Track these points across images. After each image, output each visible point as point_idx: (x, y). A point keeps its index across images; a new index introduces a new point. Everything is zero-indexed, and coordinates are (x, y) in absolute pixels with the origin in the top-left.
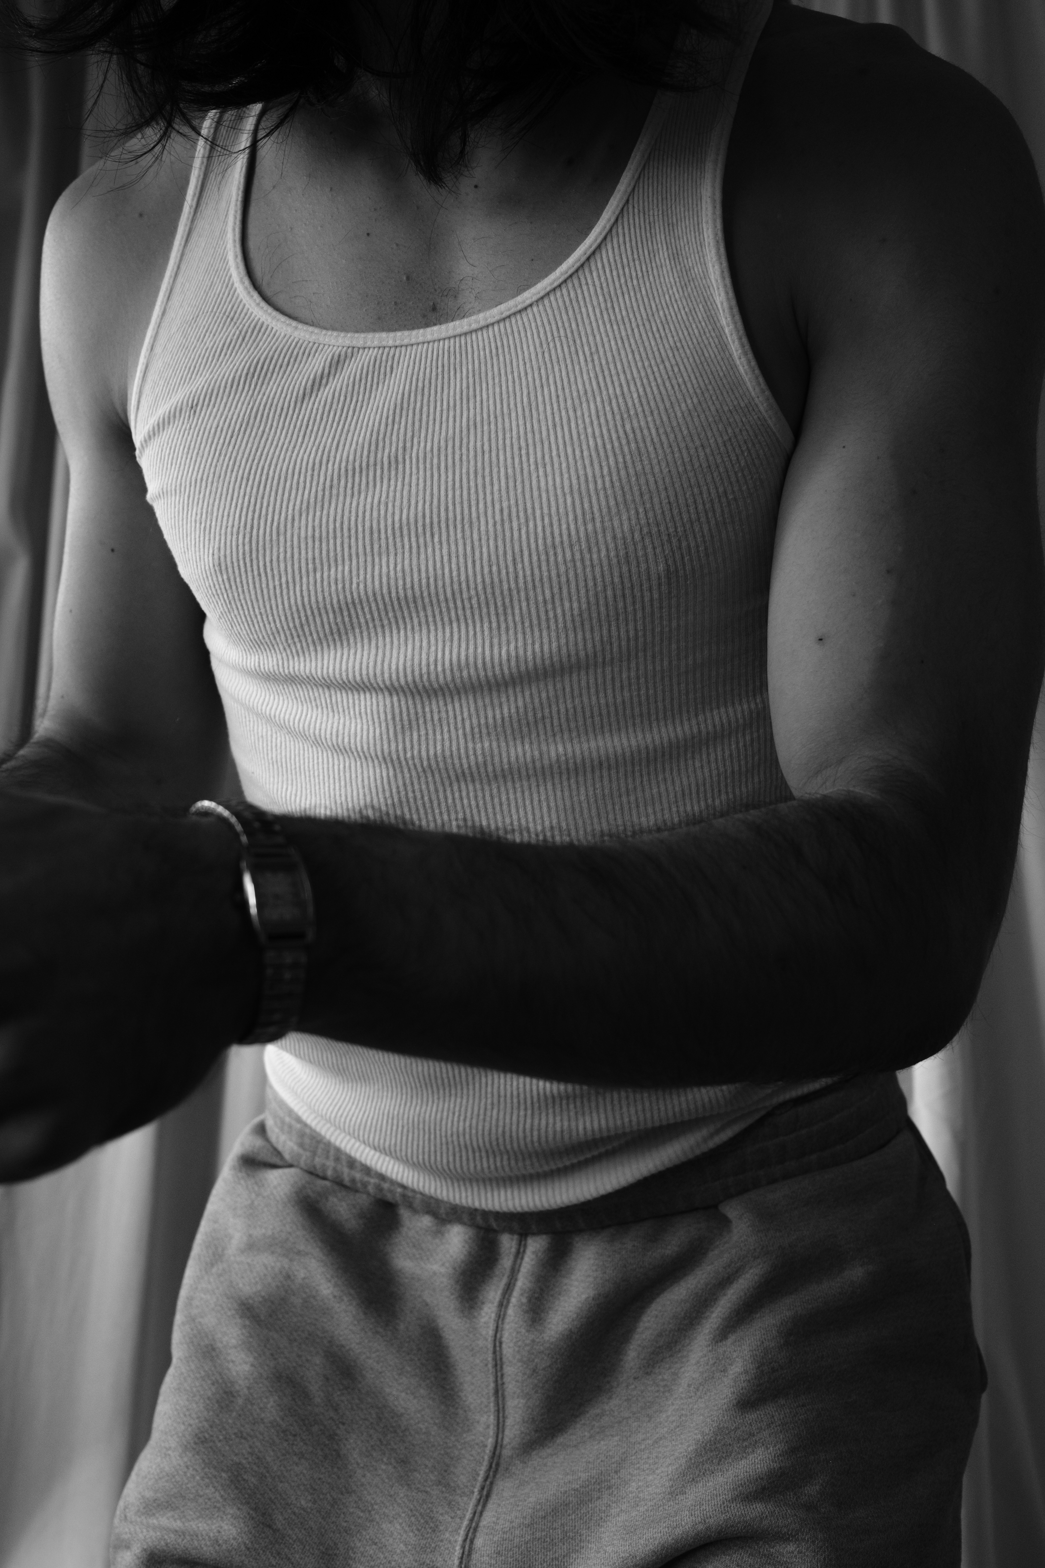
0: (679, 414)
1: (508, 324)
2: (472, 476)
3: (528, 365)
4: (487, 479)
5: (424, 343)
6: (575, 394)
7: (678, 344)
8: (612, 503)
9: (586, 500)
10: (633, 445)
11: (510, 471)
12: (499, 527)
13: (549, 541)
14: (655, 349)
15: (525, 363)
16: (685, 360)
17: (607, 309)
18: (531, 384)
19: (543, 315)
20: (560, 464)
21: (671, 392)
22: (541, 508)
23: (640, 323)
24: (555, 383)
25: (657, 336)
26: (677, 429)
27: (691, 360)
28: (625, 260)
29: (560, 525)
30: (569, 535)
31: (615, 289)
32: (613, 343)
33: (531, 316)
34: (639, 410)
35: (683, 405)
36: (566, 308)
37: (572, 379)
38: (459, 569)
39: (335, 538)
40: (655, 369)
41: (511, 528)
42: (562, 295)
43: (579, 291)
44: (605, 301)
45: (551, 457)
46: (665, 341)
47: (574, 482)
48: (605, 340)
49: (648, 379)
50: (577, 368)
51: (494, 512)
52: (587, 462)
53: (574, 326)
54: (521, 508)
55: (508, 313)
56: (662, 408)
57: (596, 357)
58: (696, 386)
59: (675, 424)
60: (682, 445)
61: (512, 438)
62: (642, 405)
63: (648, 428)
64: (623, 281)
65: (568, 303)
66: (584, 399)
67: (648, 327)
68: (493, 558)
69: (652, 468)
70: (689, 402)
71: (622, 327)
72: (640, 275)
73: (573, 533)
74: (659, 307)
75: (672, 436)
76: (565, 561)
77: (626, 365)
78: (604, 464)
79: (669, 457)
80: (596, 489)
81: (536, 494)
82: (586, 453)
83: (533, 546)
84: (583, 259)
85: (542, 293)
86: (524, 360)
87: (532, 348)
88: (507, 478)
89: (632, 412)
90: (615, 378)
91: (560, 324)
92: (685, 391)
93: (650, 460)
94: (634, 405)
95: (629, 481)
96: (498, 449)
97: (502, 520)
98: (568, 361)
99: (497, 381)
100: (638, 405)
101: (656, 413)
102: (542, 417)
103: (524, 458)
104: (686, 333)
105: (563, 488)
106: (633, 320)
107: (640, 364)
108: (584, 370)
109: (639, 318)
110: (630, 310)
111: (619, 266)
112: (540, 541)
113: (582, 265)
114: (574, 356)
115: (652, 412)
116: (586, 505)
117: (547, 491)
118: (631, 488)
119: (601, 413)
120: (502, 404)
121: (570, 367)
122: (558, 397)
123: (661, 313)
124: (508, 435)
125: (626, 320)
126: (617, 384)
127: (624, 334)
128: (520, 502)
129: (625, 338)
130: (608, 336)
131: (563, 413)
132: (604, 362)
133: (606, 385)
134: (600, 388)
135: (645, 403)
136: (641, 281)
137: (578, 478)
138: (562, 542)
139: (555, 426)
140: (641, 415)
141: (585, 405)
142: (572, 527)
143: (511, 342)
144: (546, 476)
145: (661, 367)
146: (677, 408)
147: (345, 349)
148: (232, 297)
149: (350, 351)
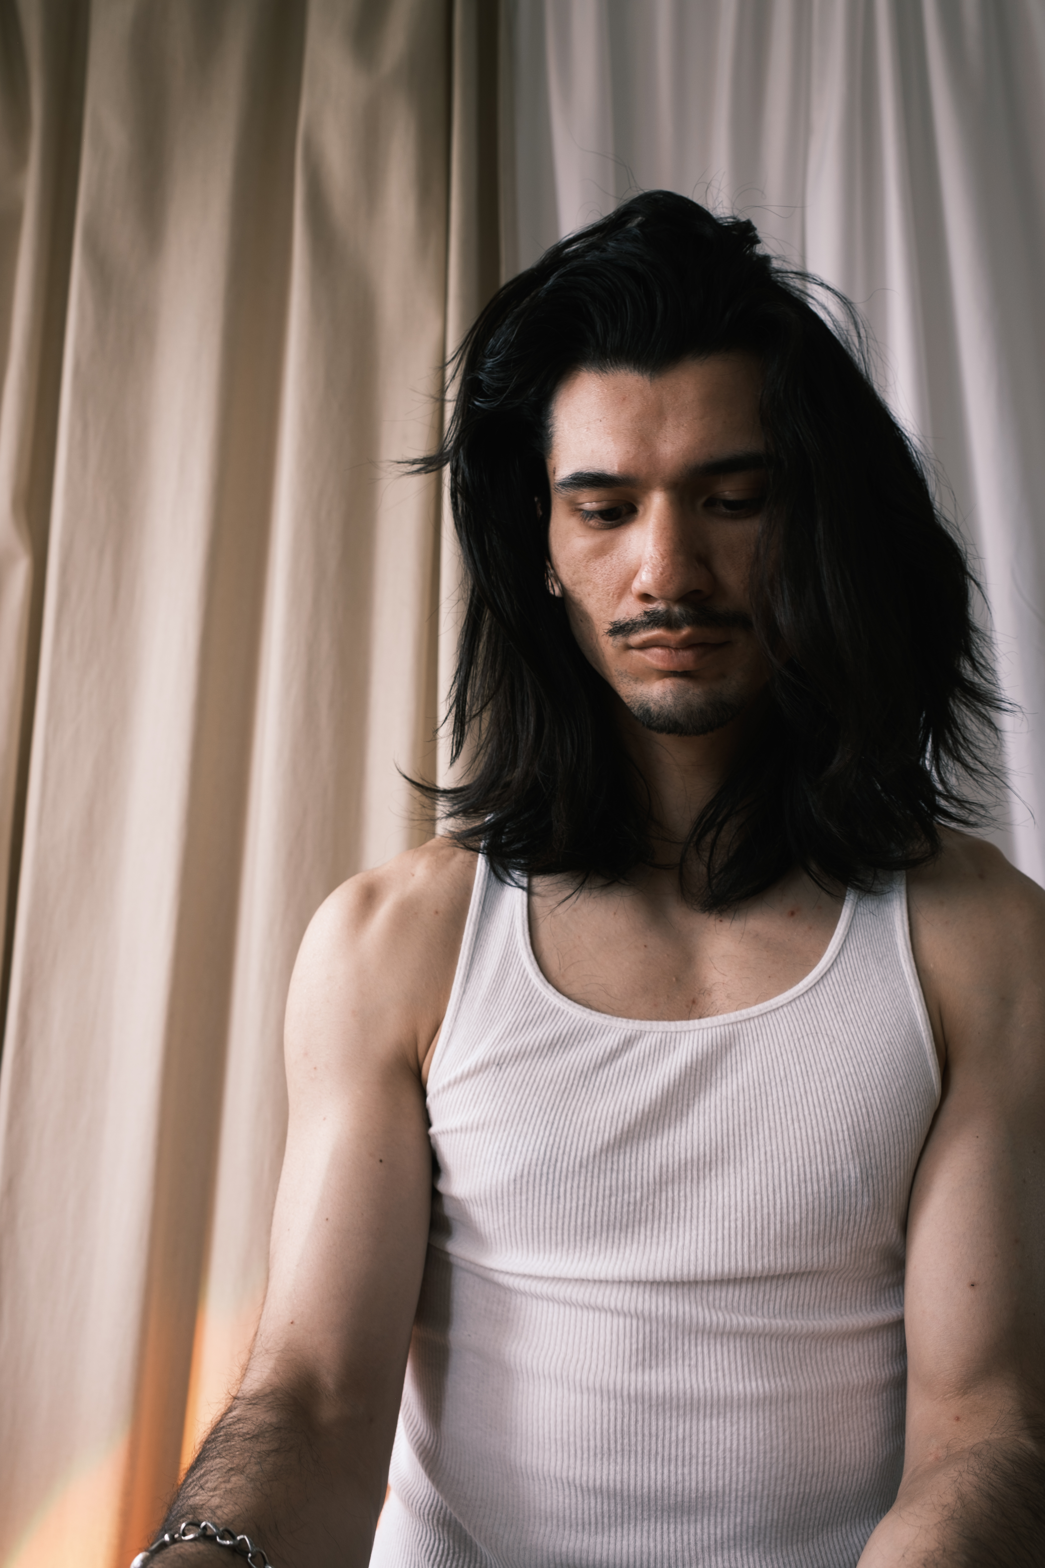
0: (894, 1090)
1: (765, 1019)
2: (742, 1127)
3: (783, 1049)
4: (754, 1130)
5: (699, 1030)
6: (820, 1071)
7: (892, 1040)
8: (849, 1151)
9: (830, 1147)
10: (864, 1110)
11: (772, 1124)
12: (763, 1165)
13: (802, 1176)
14: (876, 1042)
15: (780, 1047)
16: (897, 1052)
17: (839, 1013)
18: (786, 1063)
19: (792, 1014)
20: (811, 1120)
21: (889, 1074)
22: (797, 1152)
23: (864, 1024)
24: (805, 1062)
25: (877, 1033)
26: (893, 1100)
27: (901, 1052)
28: (848, 980)
29: (811, 1165)
30: (817, 1173)
31: (844, 999)
32: (846, 1036)
33: (782, 1014)
34: (868, 1084)
35: (897, 1084)
36: (809, 1010)
37: (817, 1060)
38: (730, 1196)
39: (630, 1171)
40: (877, 1056)
41: (773, 1167)
42: (805, 1001)
43: (817, 999)
44: (837, 1007)
45: (804, 1115)
46: (882, 1037)
47: (822, 1134)
48: (840, 1034)
49: (873, 1063)
50: (820, 1052)
51: (759, 1154)
52: (832, 1120)
53: (815, 1023)
54: (781, 1152)
55: (766, 1011)
56: (883, 1084)
57: (834, 1046)
58: (904, 1071)
59: (891, 1096)
60: (896, 1112)
61: (773, 1100)
62: (869, 1081)
63: (874, 1098)
64: (848, 994)
65: (810, 1006)
66: (827, 1075)
67: (870, 1026)
68: (758, 1188)
69: (876, 1128)
70: (900, 1081)
71: (851, 1026)
72: (860, 991)
73: (820, 1171)
74: (877, 1013)
75: (890, 1106)
76: (813, 1193)
77: (856, 1052)
78: (844, 1122)
79: (888, 1120)
80: (838, 1140)
81: (792, 1141)
82: (830, 1114)
83: (789, 1180)
84: (819, 977)
85: (791, 999)
86: (779, 1044)
87: (785, 1037)
88: (770, 1129)
89: (862, 1086)
90: (849, 1061)
91: (805, 1021)
92: (897, 1074)
93: (875, 1121)
94: (864, 1081)
95: (861, 1135)
96: (762, 1107)
97: (766, 1160)
98: (814, 1047)
99: (759, 1058)
100: (866, 1081)
101: (879, 1088)
102: (796, 1086)
103: (783, 1115)
104: (897, 1033)
105: (813, 1138)
106: (859, 1021)
107: (866, 1052)
108: (826, 1054)
109: (863, 1020)
110: (856, 1014)
111: (845, 983)
112: (795, 1178)
113: (818, 982)
114: (817, 1044)
115: (876, 1087)
116: (831, 1152)
117: (801, 1140)
118: (862, 1141)
119: (841, 1085)
120: (764, 1075)
121: (815, 1051)
122: (807, 1072)
123: (878, 1017)
124: (770, 1098)
125: (854, 1021)
126: (851, 1065)
127: (853, 1030)
128: (780, 1147)
129: (854, 1033)
130: (841, 1031)
131: (812, 1084)
132: (840, 1049)
133: (843, 1065)
134: (838, 1067)
135: (871, 1080)
136: (862, 995)
137: (825, 1131)
138: (811, 1178)
139: (806, 1092)
140: (869, 1089)
141: (828, 1079)
142: (820, 1167)
143: (768, 1031)
144: (800, 1128)
145: (881, 1055)
146: (893, 1085)
147: (634, 1032)
148: (529, 985)
149: (638, 1033)
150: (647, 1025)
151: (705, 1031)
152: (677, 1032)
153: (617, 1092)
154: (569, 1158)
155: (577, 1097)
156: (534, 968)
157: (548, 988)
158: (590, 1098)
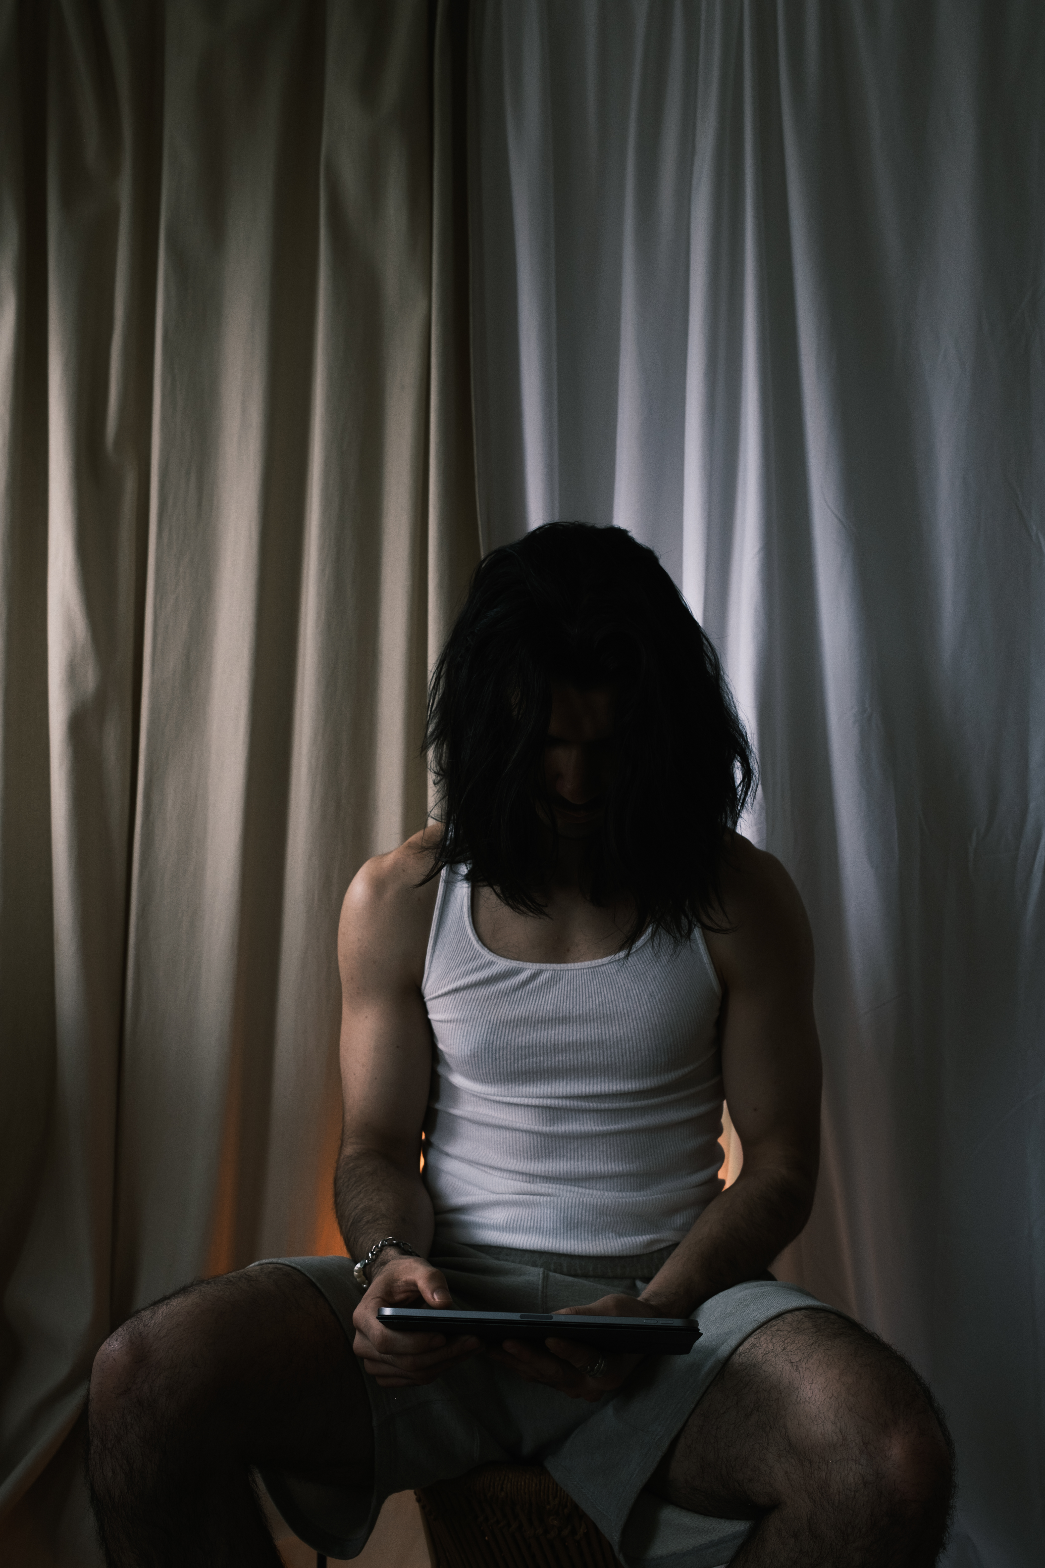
147: (536, 970)
148: (473, 948)
149: (539, 971)
150: (544, 966)
151: (577, 971)
152: (561, 970)
153: (527, 1004)
154: (500, 1040)
155: (503, 1007)
156: (475, 938)
157: (484, 949)
158: (511, 1008)
